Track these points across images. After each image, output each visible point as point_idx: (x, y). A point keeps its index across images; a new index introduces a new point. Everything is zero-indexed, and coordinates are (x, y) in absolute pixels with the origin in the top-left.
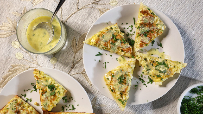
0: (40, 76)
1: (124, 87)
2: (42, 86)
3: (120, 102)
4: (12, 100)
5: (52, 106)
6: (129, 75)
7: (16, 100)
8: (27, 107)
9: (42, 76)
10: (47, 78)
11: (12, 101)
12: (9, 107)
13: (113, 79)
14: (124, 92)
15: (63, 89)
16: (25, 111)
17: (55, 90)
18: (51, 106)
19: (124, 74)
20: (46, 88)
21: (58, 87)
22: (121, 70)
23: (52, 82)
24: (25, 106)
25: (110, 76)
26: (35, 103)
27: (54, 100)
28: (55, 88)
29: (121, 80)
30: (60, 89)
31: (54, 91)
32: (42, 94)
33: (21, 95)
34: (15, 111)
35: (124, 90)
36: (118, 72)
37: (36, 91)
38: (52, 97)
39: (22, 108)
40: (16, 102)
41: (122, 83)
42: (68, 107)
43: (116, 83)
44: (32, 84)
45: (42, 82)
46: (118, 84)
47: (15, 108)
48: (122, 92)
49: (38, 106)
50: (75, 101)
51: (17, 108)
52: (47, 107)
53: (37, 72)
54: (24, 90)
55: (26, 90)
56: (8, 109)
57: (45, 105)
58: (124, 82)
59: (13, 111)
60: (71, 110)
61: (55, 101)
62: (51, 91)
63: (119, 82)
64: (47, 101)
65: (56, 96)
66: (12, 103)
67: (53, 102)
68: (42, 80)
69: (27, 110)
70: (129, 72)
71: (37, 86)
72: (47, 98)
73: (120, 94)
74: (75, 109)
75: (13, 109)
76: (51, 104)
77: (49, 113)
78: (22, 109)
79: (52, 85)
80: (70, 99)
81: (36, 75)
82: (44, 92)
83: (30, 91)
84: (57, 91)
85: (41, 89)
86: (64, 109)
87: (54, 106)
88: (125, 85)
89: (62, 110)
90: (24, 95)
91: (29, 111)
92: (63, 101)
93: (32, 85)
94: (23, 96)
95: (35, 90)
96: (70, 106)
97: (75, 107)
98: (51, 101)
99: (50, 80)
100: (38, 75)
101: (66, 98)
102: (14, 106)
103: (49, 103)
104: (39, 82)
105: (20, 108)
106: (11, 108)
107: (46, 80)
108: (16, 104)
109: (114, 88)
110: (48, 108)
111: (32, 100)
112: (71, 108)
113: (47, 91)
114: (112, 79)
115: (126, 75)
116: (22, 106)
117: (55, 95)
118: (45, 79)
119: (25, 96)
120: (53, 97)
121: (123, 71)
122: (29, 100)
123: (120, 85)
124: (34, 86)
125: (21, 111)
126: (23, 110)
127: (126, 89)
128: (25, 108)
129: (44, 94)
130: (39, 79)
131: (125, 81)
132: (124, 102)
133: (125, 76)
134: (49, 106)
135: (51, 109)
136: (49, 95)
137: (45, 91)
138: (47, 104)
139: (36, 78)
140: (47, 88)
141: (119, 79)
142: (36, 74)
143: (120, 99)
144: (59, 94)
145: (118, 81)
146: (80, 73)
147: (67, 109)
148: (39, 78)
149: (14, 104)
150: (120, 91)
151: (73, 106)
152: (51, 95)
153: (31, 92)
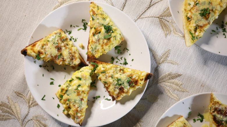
0: (97, 11)
1: (203, 22)
2: (97, 24)
3: (191, 35)
4: (56, 32)
5: (102, 52)
6: (215, 12)
7: (60, 34)
8: (71, 46)
9: (100, 12)
10: (105, 16)
11: (55, 34)
12: (50, 39)
13: (195, 8)
14: (201, 27)
15: (120, 34)
16: (68, 50)
17: (111, 33)
18: (100, 51)
19: (211, 8)
20: (101, 28)
21: (115, 30)
22: (209, 2)
23: (110, 23)
24: (69, 44)
25: (194, 3)
26: (81, 45)
27: (106, 44)
28: (112, 31)
29: (204, 12)
30: (117, 33)
31: (109, 34)
32: (94, 35)
33: (66, 30)
34: (56, 46)
35: (202, 25)
36: (204, 3)
37: (84, 31)
38: (105, 41)
39: (65, 44)
40: (60, 35)
41: (203, 17)
42: (119, 60)
43: (197, 13)
44: (83, 20)
45: (98, 19)
46: (199, 15)
47: (58, 42)
48: (199, 26)
49: (82, 49)
50: (130, 55)
51: (59, 43)
52: (95, 52)
53: (94, 6)
54: (71, 26)
55: (73, 26)
56: (48, 41)
57: (94, 48)
58: (206, 17)
59: (54, 45)
60: (121, 64)
61: (107, 47)
62: (106, 33)
63: (200, 14)
64: (98, 44)
65: (110, 41)
66: (55, 35)
67: (105, 47)
68: (99, 17)
69: (71, 49)
70: (217, 10)
71: (90, 23)
72: (99, 40)
73: (195, 27)
74: (127, 64)
75: (54, 43)
76: (101, 49)
77: (95, 60)
78: (65, 46)
79: (110, 26)
80: (124, 50)
81: (93, 9)
82: (97, 33)
83: (78, 28)
84: (113, 35)
85: (94, 27)
86: (113, 61)
87: (104, 53)
88: (205, 21)
89: (111, 61)
90: (69, 31)
91: (73, 51)
92: (115, 51)
93: (82, 22)
94: (67, 32)
95: (83, 29)
96: (122, 59)
97: (127, 62)
98: (102, 46)
99: (108, 20)
100: (95, 10)
101: (119, 48)
102: (57, 40)
103: (99, 47)
104: (95, 18)
105: (63, 44)
106: (52, 41)
107: (103, 18)
108: (59, 38)
109: (191, 17)
110: (96, 54)
111: (77, 40)
112: (123, 61)
113: (102, 32)
114: (194, 6)
115: (212, 10)
116: (65, 43)
117: (109, 39)
118: (103, 16)
119: (70, 33)
120: (107, 41)
121: (211, 4)
122: (73, 39)
123: (199, 17)
124: (84, 23)
125: (63, 48)
126: (66, 48)
127: (205, 25)
128: (68, 46)
129: (96, 34)
130: (95, 15)
131: (208, 17)
132: (195, 38)
133: (211, 12)
134: (98, 51)
135: (99, 55)
136: (103, 37)
137: (99, 32)
138: (97, 48)
139: (91, 13)
140: (103, 28)
141: (202, 10)
142: (94, 7)
143: (192, 32)
144: (115, 39)
145: (200, 12)
146: (156, 17)
147: (117, 62)
148: (96, 13)
149: (57, 37)
150: (197, 23)
151: (125, 60)
152: (105, 39)
153: (79, 30)
